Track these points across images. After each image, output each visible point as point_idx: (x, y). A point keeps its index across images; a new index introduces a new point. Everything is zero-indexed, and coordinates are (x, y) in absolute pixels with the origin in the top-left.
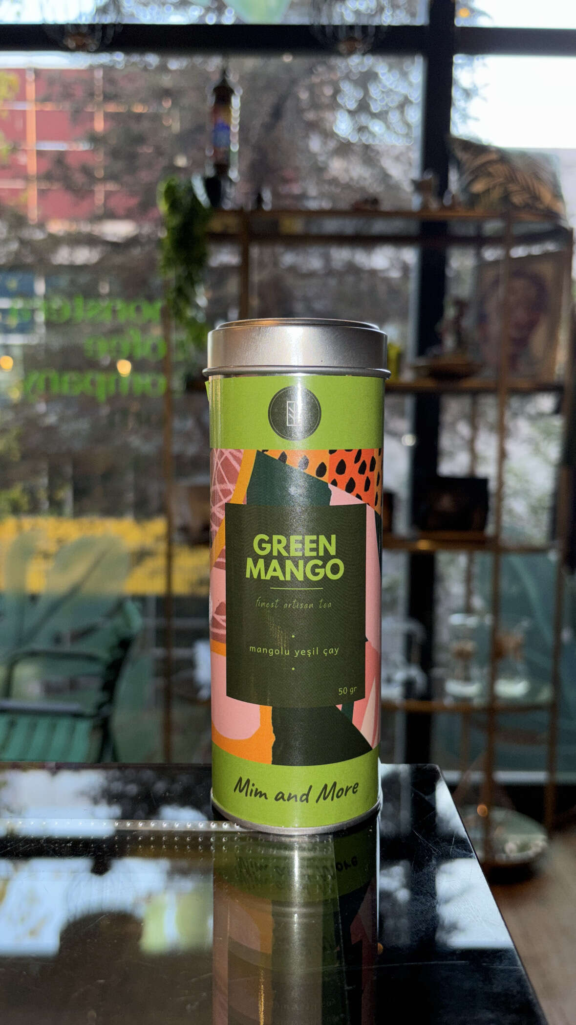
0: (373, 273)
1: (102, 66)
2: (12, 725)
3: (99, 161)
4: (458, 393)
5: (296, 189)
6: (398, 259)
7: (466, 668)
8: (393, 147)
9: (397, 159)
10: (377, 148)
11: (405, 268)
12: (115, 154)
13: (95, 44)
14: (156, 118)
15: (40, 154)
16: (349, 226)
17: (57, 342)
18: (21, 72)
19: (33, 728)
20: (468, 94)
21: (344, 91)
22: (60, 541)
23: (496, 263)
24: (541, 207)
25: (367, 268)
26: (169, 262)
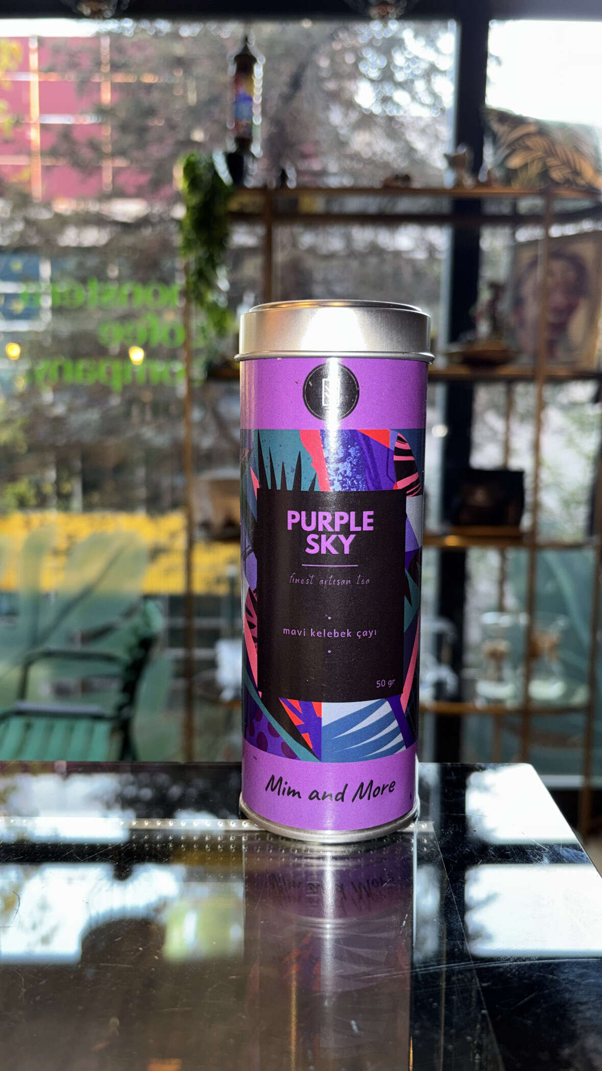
0: (397, 254)
1: (110, 34)
2: (28, 727)
3: (107, 133)
4: (491, 380)
5: (316, 165)
6: (423, 239)
7: (499, 669)
8: (419, 118)
9: (423, 131)
10: (400, 120)
11: (431, 250)
12: (124, 128)
13: (111, 10)
14: (168, 88)
15: (44, 128)
16: (372, 204)
17: (66, 328)
18: (24, 41)
19: (50, 729)
21: (366, 59)
22: (70, 538)
23: (532, 244)
24: (582, 182)
25: (391, 249)
26: (189, 245)
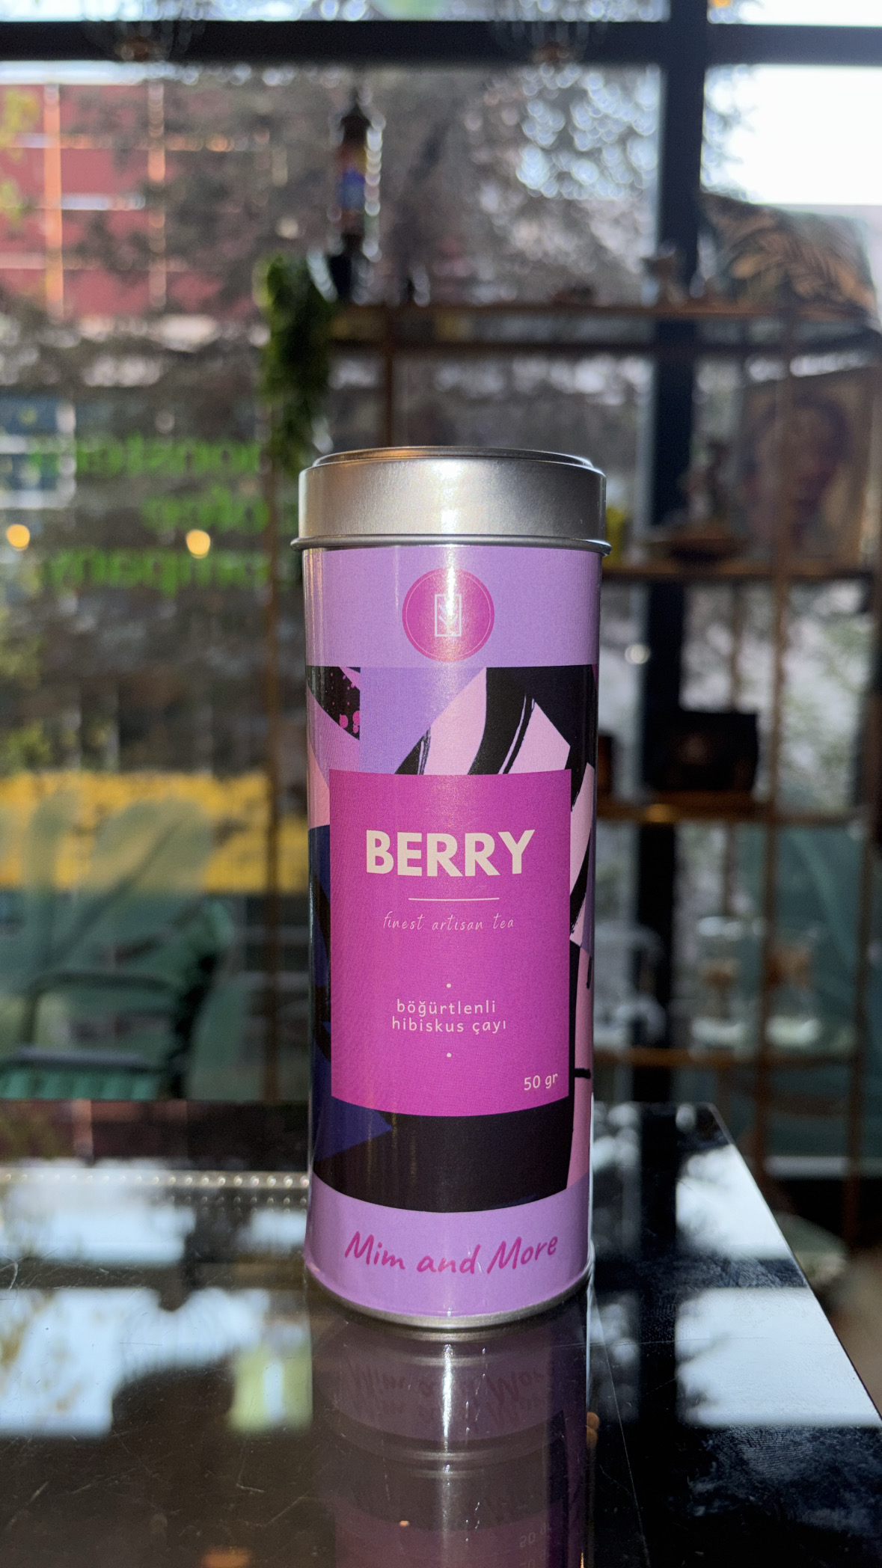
0: (579, 398)
1: (166, 82)
2: (37, 1083)
3: (158, 223)
4: (712, 581)
5: (460, 269)
6: (617, 376)
7: (724, 999)
8: (612, 203)
9: (616, 222)
10: (584, 205)
11: (629, 390)
12: (182, 215)
14: (246, 159)
15: (68, 216)
16: (541, 328)
17: (98, 504)
18: (38, 89)
19: (69, 1090)
20: (726, 121)
21: (534, 118)
22: (101, 810)
23: (770, 384)
24: (840, 299)
25: (570, 391)
26: (274, 385)
